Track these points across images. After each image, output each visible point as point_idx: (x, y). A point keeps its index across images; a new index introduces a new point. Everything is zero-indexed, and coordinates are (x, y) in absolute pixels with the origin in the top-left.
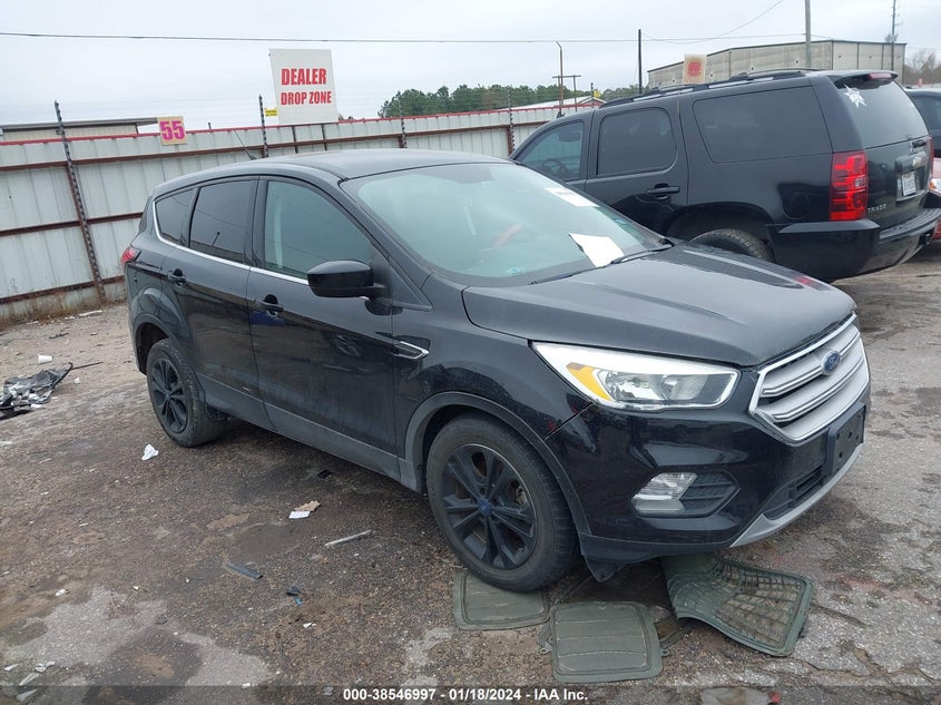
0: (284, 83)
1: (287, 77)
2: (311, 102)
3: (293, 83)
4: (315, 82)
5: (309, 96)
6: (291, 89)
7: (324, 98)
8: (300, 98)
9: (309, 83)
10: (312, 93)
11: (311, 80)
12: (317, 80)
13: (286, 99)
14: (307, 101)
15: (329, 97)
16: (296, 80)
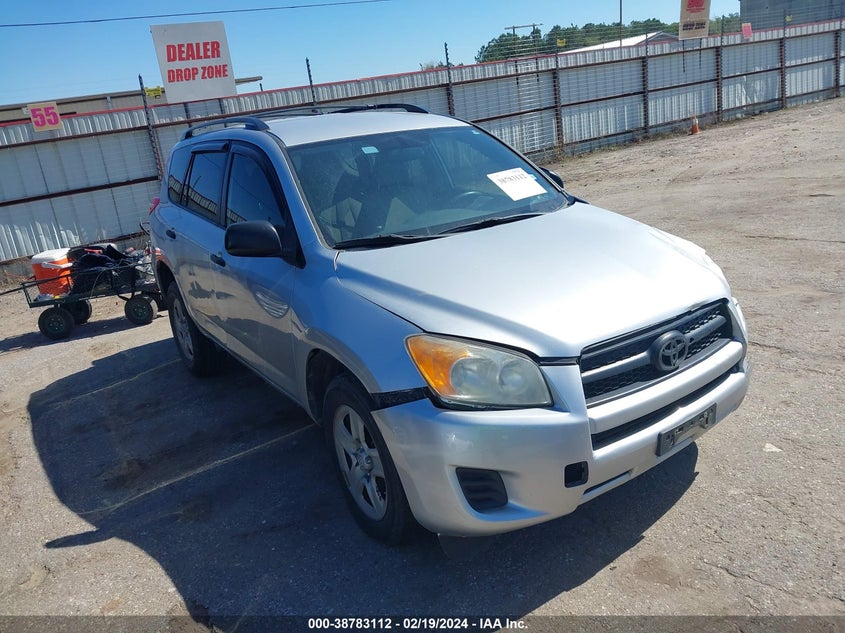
0: (169, 60)
1: (173, 53)
2: (203, 77)
3: (181, 59)
4: (206, 57)
5: (201, 71)
6: (178, 65)
7: (221, 71)
8: (190, 74)
9: (199, 57)
10: (204, 68)
11: (202, 54)
12: (209, 53)
13: (173, 76)
14: (199, 76)
15: (225, 71)
16: (184, 55)
